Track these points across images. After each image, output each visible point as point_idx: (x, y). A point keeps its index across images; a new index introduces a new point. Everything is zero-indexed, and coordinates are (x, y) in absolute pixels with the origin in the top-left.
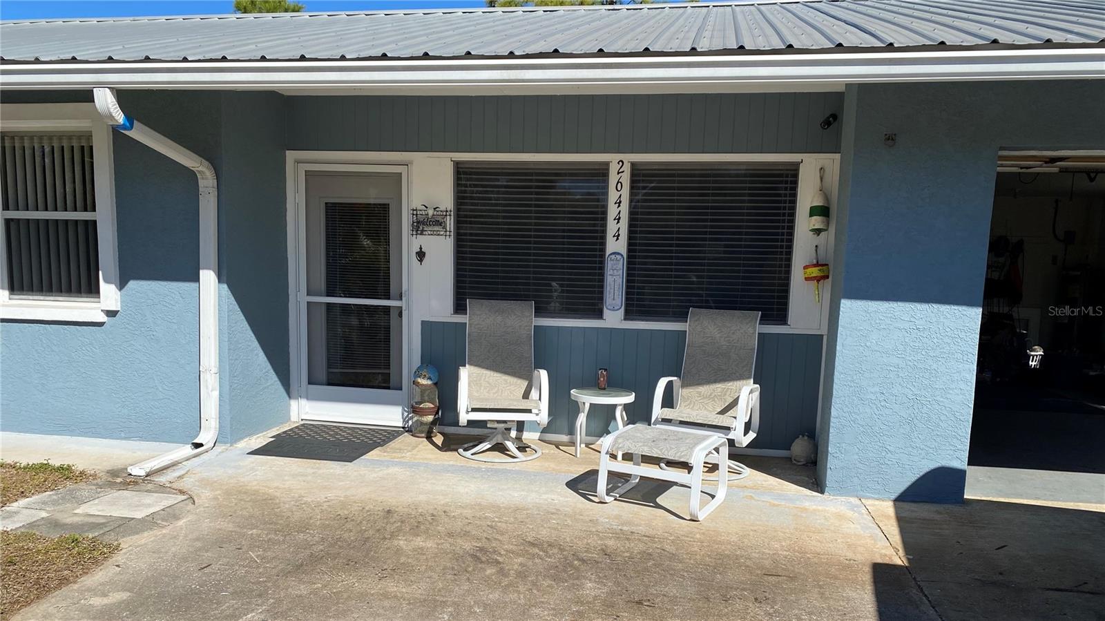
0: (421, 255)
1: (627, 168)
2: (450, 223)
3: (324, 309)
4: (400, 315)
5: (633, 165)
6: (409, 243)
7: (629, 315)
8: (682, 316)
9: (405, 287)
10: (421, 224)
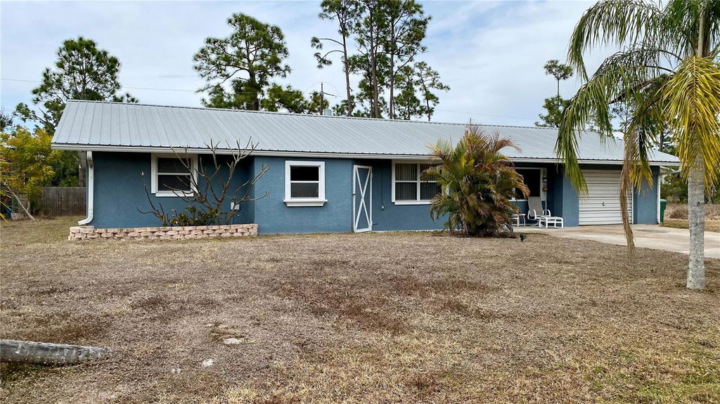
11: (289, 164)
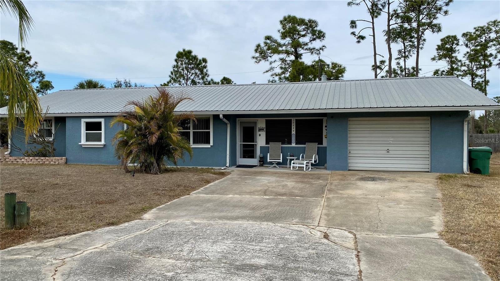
0: (260, 135)
1: (295, 120)
2: (265, 130)
3: (242, 145)
4: (256, 145)
5: (296, 119)
6: (258, 133)
7: (296, 144)
8: (305, 144)
9: (257, 141)
10: (260, 130)
11: (83, 121)
